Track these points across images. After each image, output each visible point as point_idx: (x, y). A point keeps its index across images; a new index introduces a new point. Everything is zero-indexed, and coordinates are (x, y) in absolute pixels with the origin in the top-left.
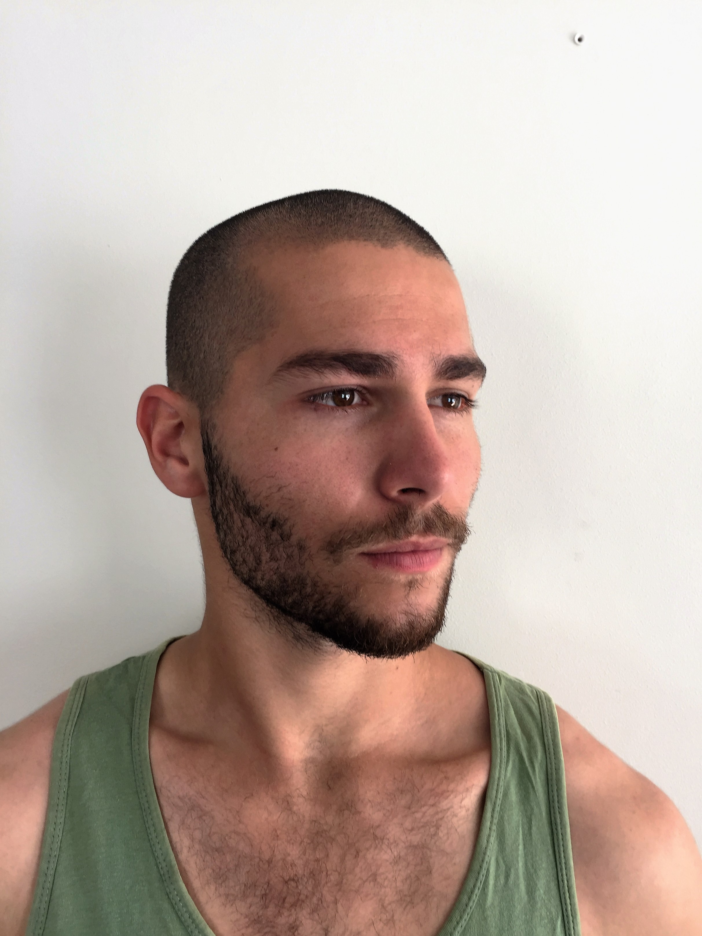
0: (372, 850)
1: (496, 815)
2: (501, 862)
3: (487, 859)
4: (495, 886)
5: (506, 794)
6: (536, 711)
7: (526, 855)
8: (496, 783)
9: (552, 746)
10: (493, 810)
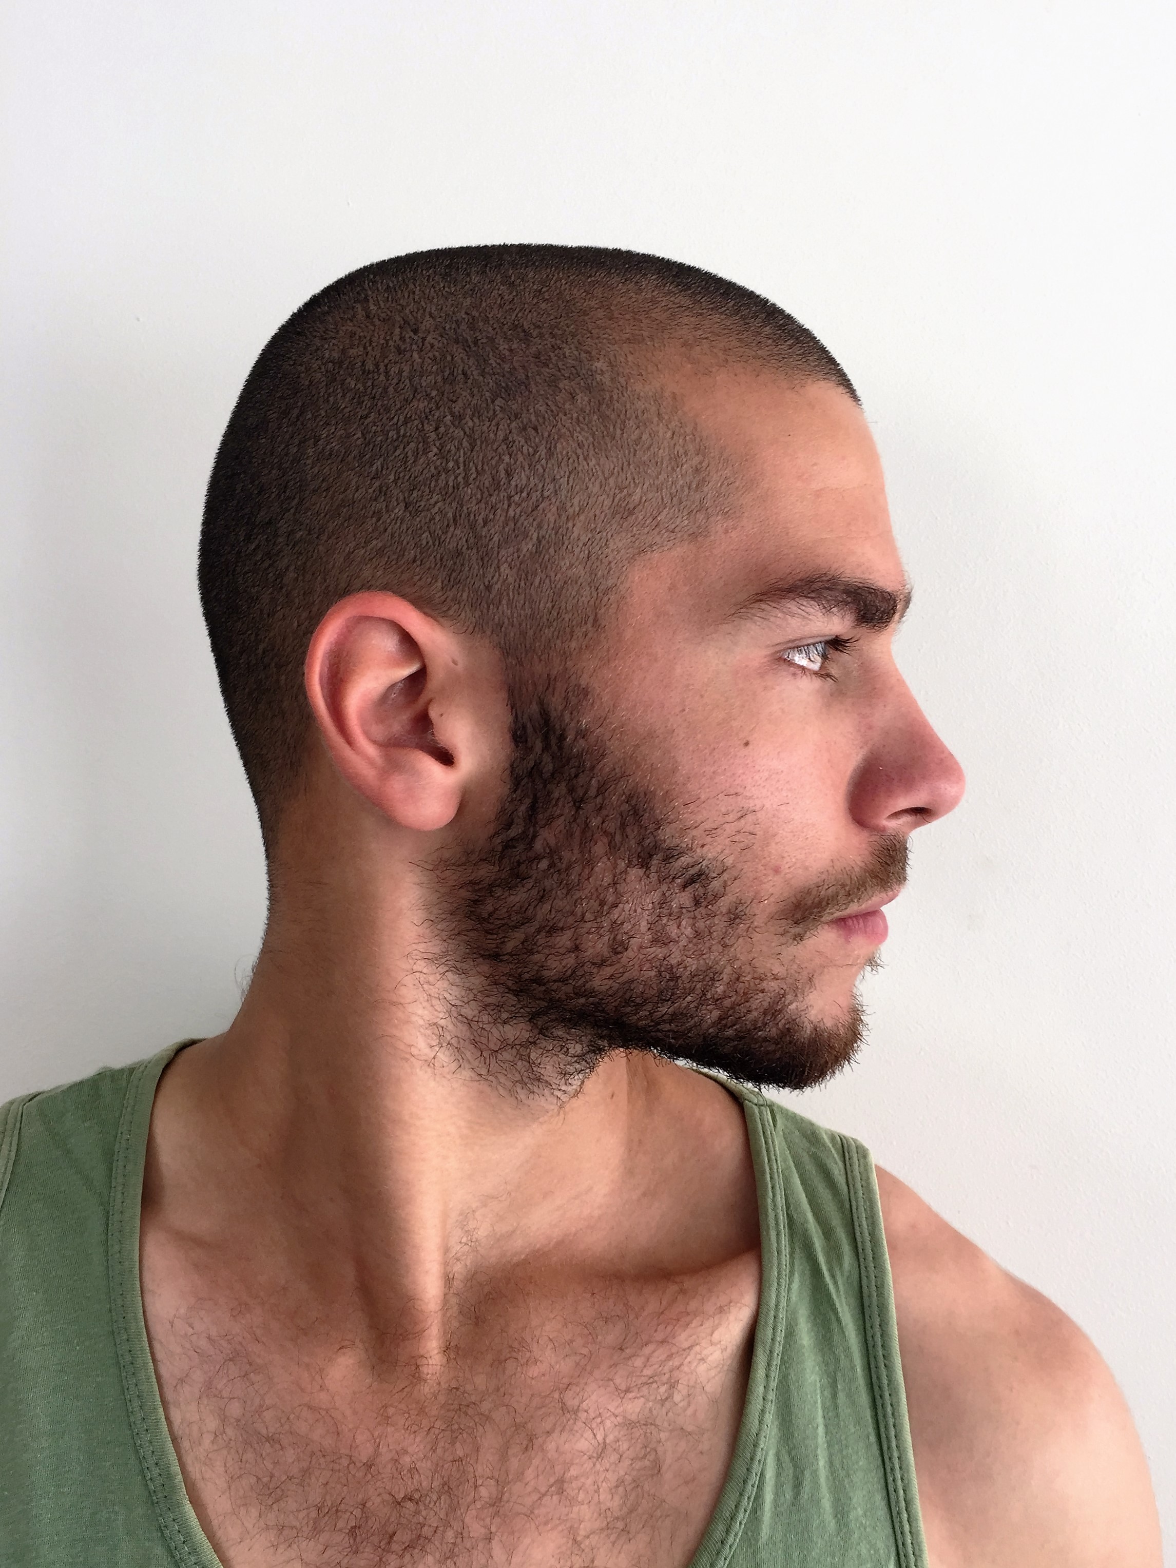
0: (555, 1435)
1: (775, 1374)
2: (786, 1458)
3: (759, 1455)
4: (776, 1504)
5: (790, 1334)
6: (840, 1179)
7: (829, 1445)
8: (772, 1313)
9: (868, 1244)
10: (769, 1365)
